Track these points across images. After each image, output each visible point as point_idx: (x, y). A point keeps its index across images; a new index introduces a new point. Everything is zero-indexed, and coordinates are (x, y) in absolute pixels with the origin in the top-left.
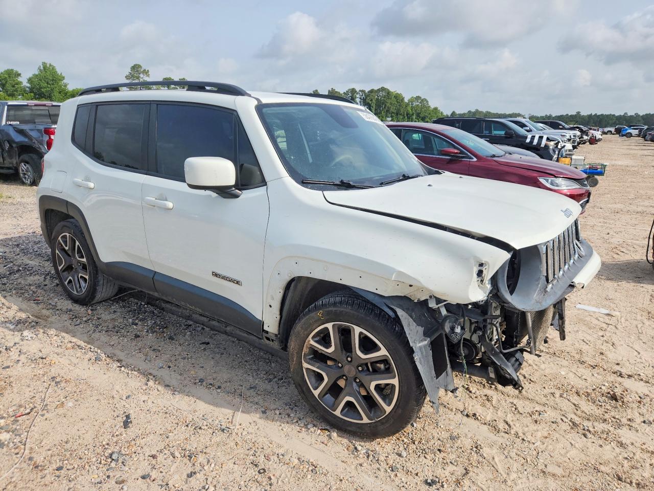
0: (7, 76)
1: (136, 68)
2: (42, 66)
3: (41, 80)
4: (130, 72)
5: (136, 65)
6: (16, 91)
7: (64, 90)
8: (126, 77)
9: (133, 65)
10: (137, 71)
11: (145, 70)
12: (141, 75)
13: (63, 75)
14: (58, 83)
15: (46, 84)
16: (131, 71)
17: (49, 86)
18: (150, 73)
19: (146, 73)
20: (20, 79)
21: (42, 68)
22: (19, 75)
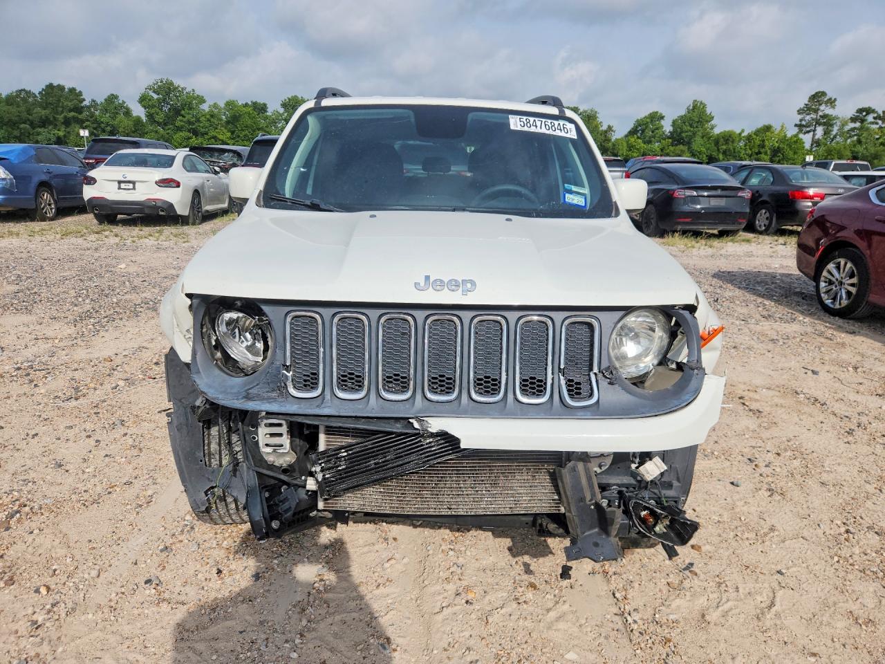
0: (648, 120)
1: (817, 98)
2: (692, 106)
3: (684, 123)
4: (807, 103)
5: (819, 92)
6: (654, 137)
7: (708, 133)
8: (798, 111)
9: (813, 93)
10: (818, 101)
11: (830, 99)
12: (822, 107)
13: (713, 114)
14: (704, 125)
15: (689, 128)
16: (809, 101)
17: (692, 129)
18: (836, 103)
19: (831, 103)
20: (663, 122)
21: (691, 108)
22: (662, 118)
